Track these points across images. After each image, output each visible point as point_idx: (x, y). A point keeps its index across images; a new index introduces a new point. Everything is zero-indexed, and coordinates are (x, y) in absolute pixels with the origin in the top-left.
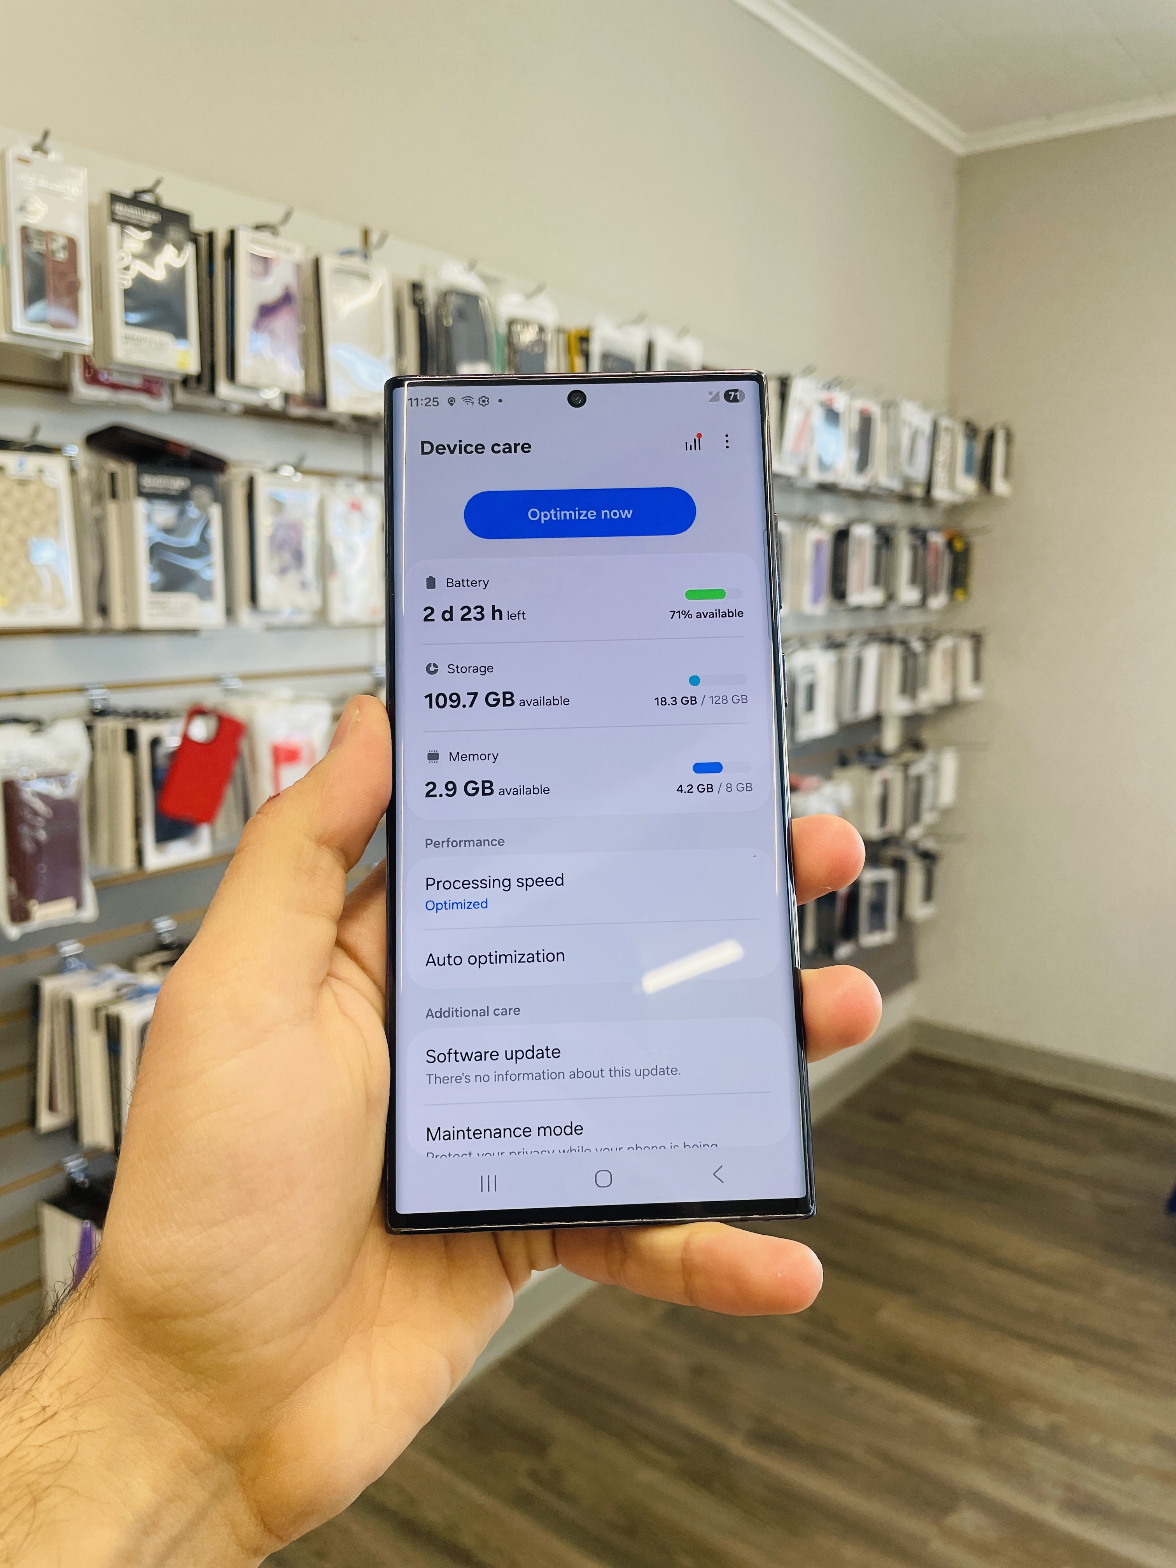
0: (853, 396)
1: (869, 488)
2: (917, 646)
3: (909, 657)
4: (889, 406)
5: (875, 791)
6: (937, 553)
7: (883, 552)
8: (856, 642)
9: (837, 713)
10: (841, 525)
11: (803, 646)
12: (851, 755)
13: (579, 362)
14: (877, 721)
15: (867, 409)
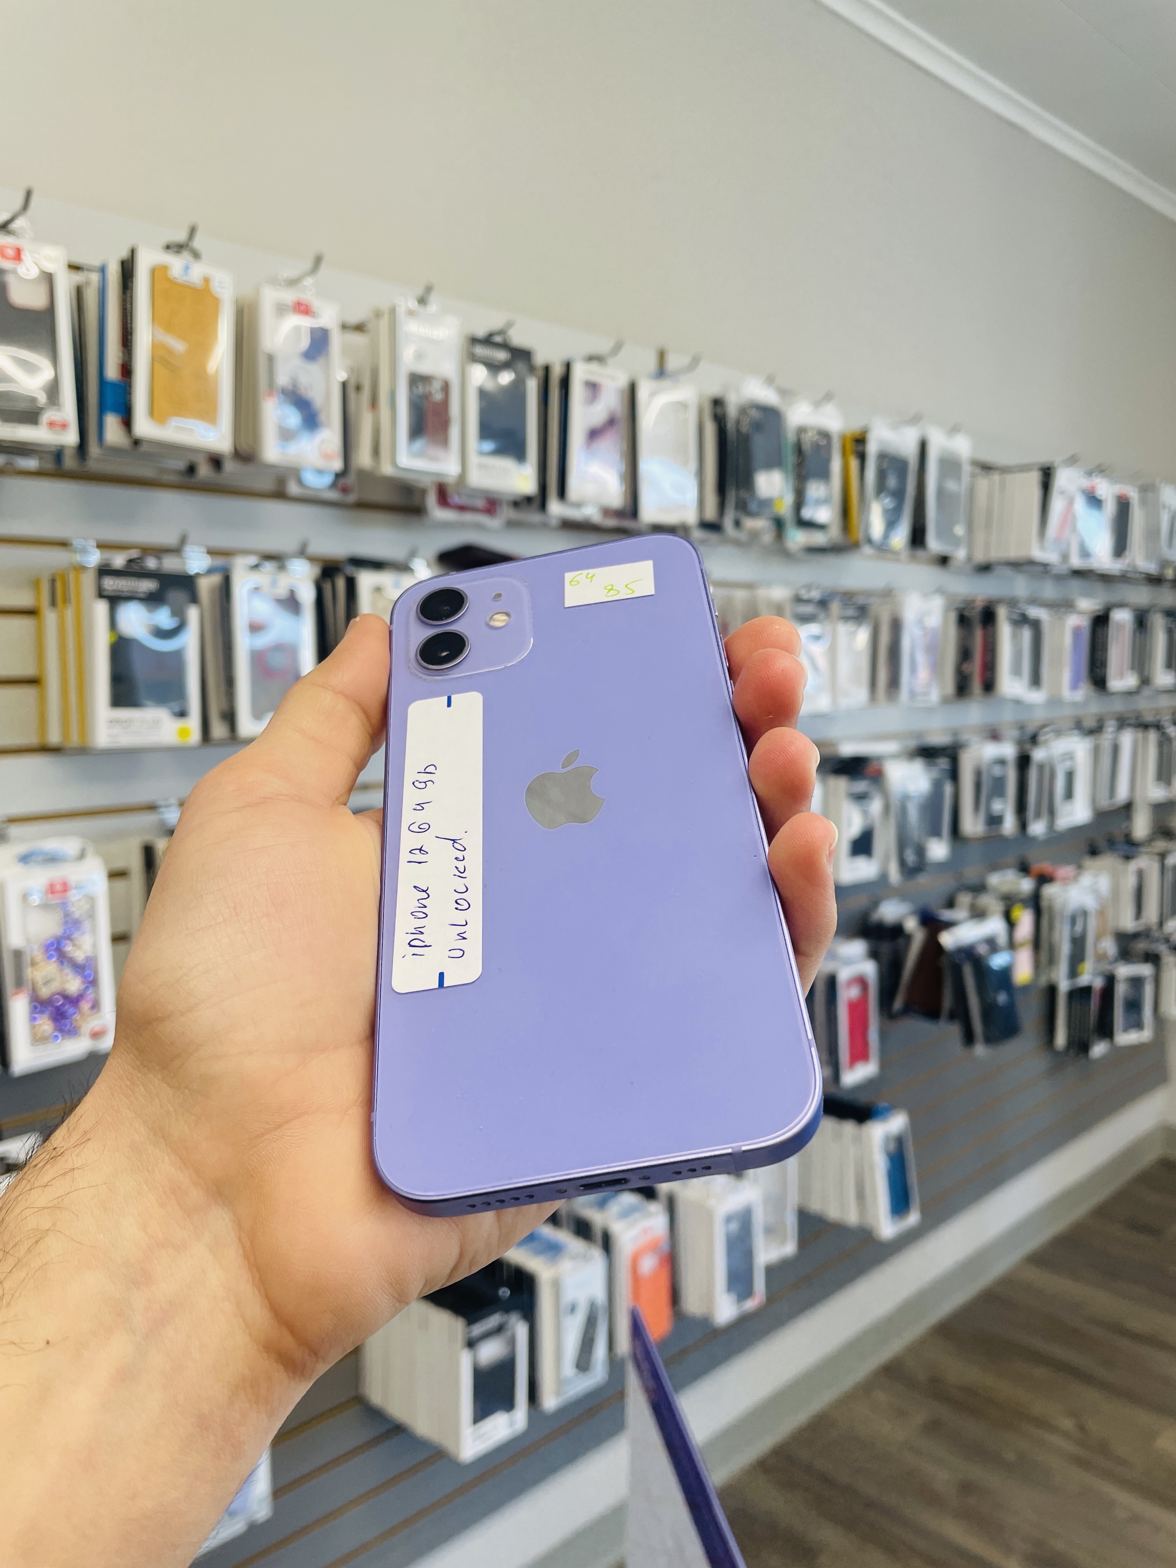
0: (1113, 482)
1: (1126, 571)
3: (1164, 741)
4: (1148, 490)
5: (1131, 881)
7: (1140, 636)
8: (1110, 727)
9: (1094, 800)
10: (1099, 611)
11: (1059, 733)
12: (1102, 843)
13: (854, 463)
14: (1128, 808)
15: (1125, 495)
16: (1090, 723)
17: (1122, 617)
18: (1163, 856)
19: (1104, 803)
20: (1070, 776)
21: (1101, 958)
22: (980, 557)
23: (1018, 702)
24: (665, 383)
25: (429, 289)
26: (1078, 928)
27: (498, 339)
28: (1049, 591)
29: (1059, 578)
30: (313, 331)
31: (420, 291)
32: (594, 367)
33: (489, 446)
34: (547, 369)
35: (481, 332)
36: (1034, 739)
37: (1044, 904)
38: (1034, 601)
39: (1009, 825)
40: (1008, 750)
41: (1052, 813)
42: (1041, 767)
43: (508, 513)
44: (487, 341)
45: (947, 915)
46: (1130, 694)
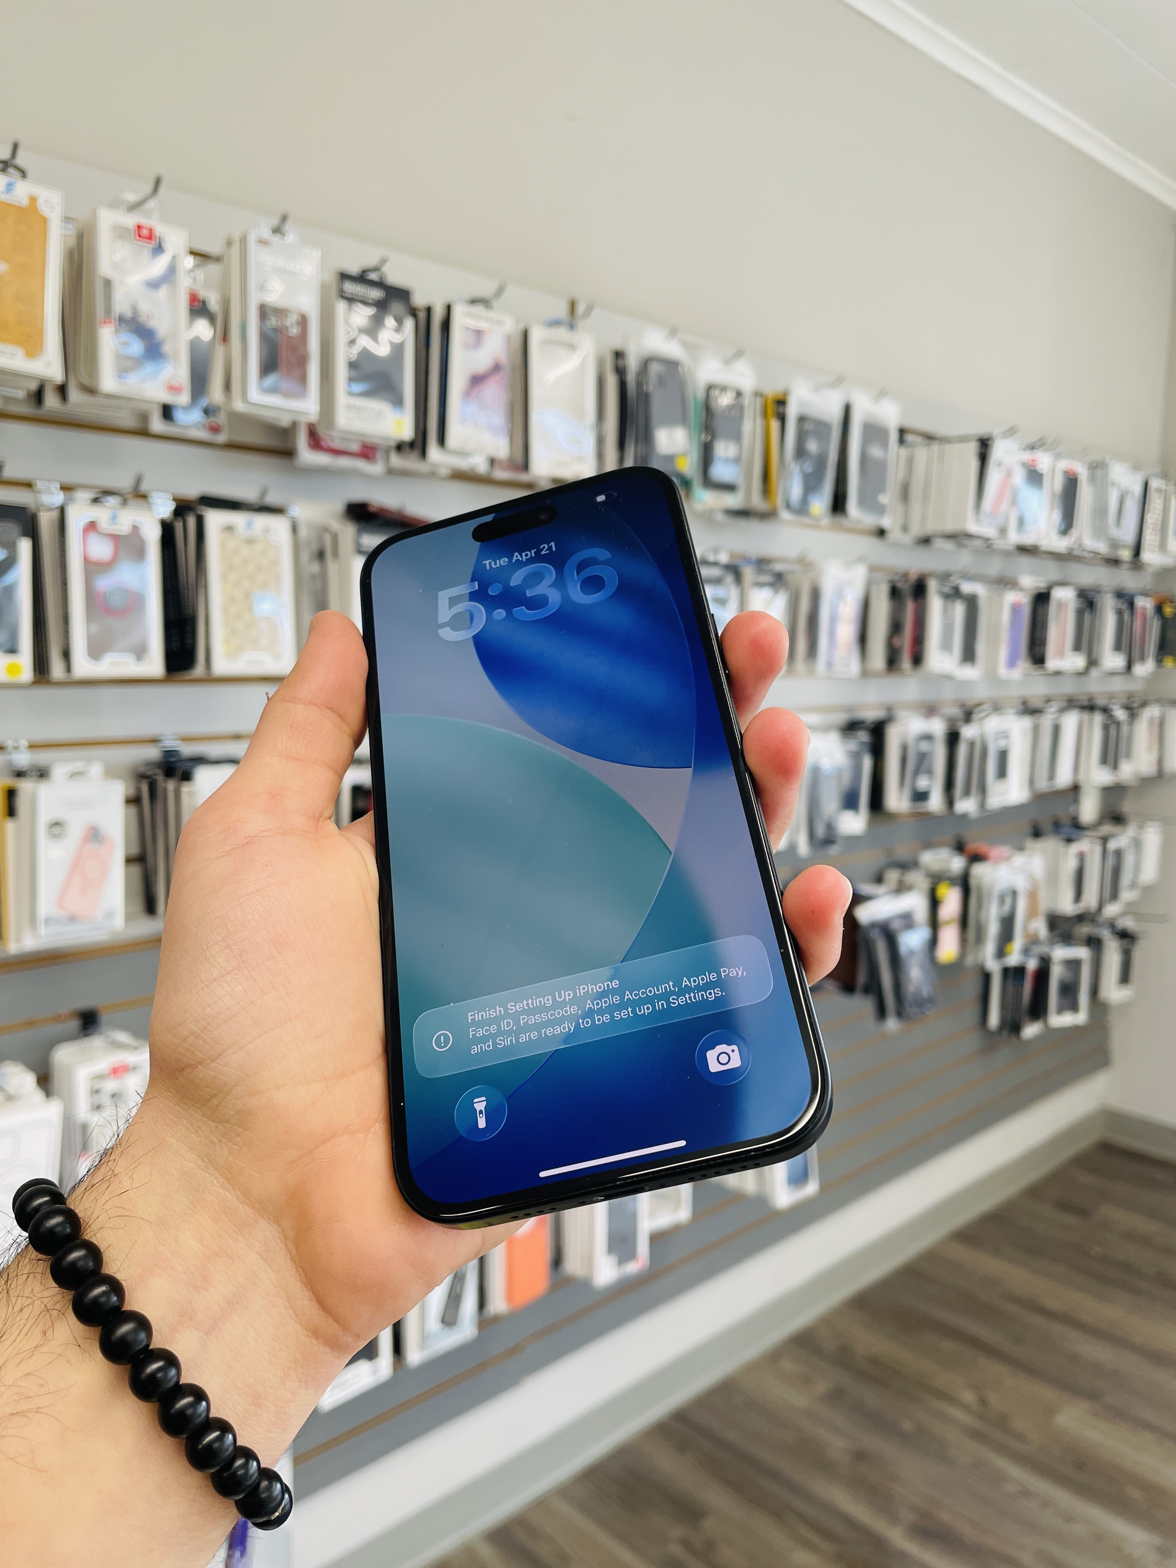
0: (1058, 456)
1: (1072, 549)
2: (1120, 714)
3: (1110, 725)
4: (1097, 468)
5: (1070, 865)
6: (1144, 617)
7: (1087, 616)
8: (1053, 708)
9: (1032, 782)
10: (1037, 587)
11: (995, 711)
12: (1047, 826)
13: (773, 424)
14: (1073, 792)
15: (1072, 470)
17: (1064, 595)
18: (1106, 840)
19: (1043, 785)
20: (1003, 756)
21: (1031, 939)
22: (916, 530)
23: (947, 679)
25: (285, 219)
26: (1007, 908)
27: (372, 276)
28: (992, 567)
32: (478, 310)
33: (359, 386)
34: (428, 311)
35: (353, 268)
36: (967, 717)
37: (973, 882)
38: (971, 575)
39: (936, 801)
40: (938, 727)
41: (983, 790)
42: (972, 745)
44: (361, 278)
45: (866, 889)
46: (1077, 675)
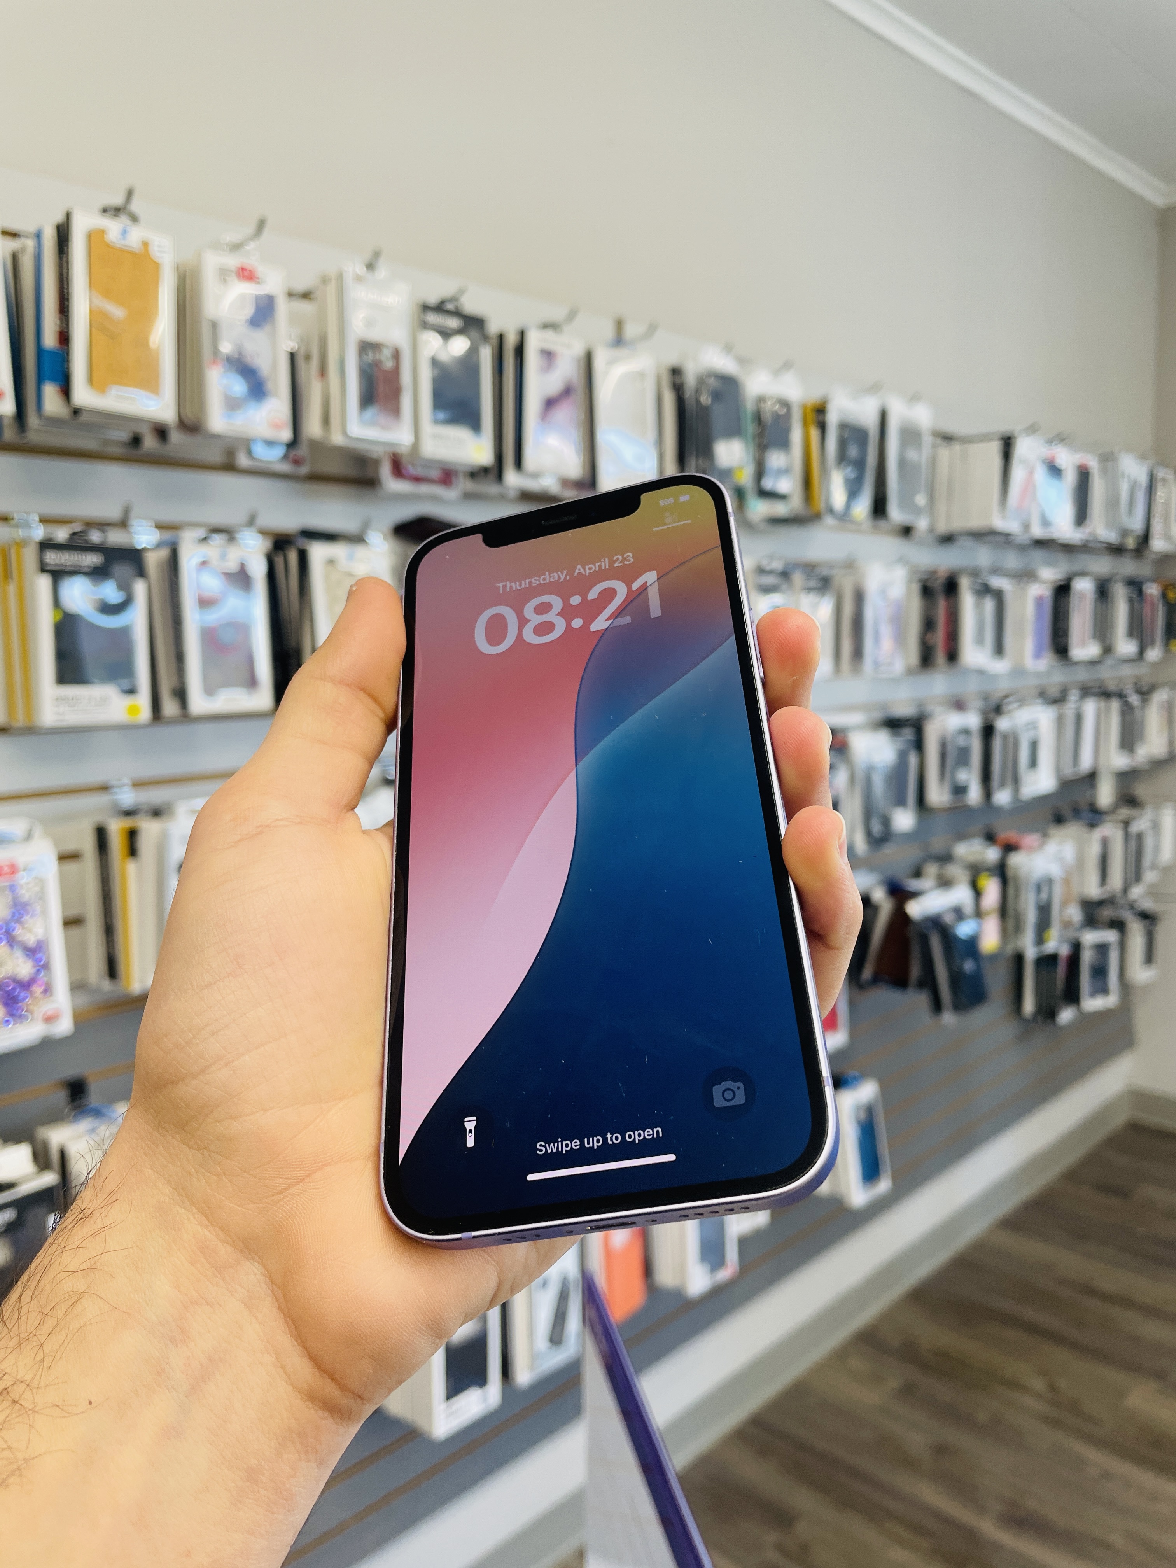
0: (1073, 451)
1: (1088, 541)
2: (1134, 699)
3: (1127, 710)
4: (1108, 459)
5: (1094, 850)
6: (1153, 605)
7: (1102, 606)
8: (1074, 696)
9: (1058, 769)
10: (1061, 580)
11: (1022, 702)
12: (1067, 812)
13: (814, 433)
14: (1092, 777)
15: (1085, 464)
16: (1054, 691)
17: (1084, 587)
18: (1126, 824)
19: (1069, 772)
20: (1034, 746)
21: (1067, 925)
22: (943, 527)
23: (981, 672)
24: (622, 352)
25: (377, 255)
26: (1044, 895)
27: (450, 307)
28: (1012, 561)
29: (1022, 548)
30: (258, 298)
31: (367, 256)
32: (549, 334)
33: (441, 415)
34: (501, 337)
35: (433, 299)
36: (998, 710)
37: (1010, 873)
38: (996, 571)
39: (974, 795)
40: (973, 720)
41: (1016, 781)
42: (1005, 737)
43: (464, 484)
44: (440, 308)
45: (913, 885)
46: (1093, 663)
